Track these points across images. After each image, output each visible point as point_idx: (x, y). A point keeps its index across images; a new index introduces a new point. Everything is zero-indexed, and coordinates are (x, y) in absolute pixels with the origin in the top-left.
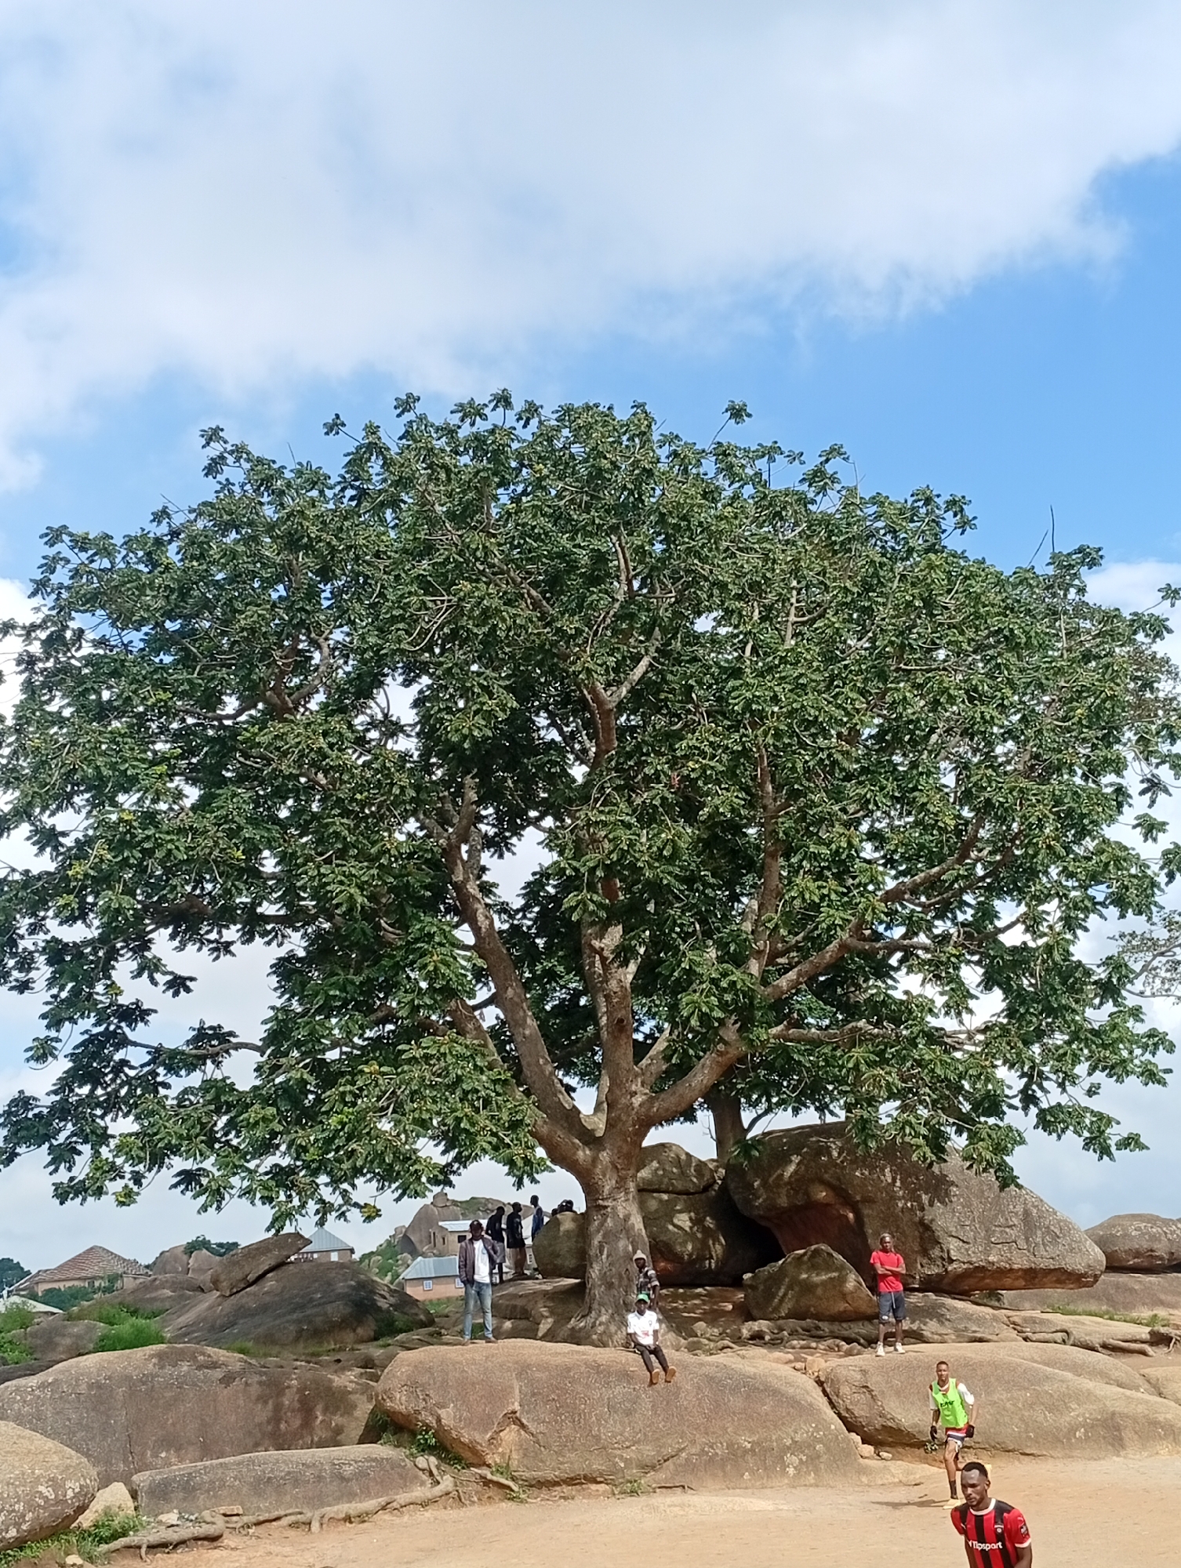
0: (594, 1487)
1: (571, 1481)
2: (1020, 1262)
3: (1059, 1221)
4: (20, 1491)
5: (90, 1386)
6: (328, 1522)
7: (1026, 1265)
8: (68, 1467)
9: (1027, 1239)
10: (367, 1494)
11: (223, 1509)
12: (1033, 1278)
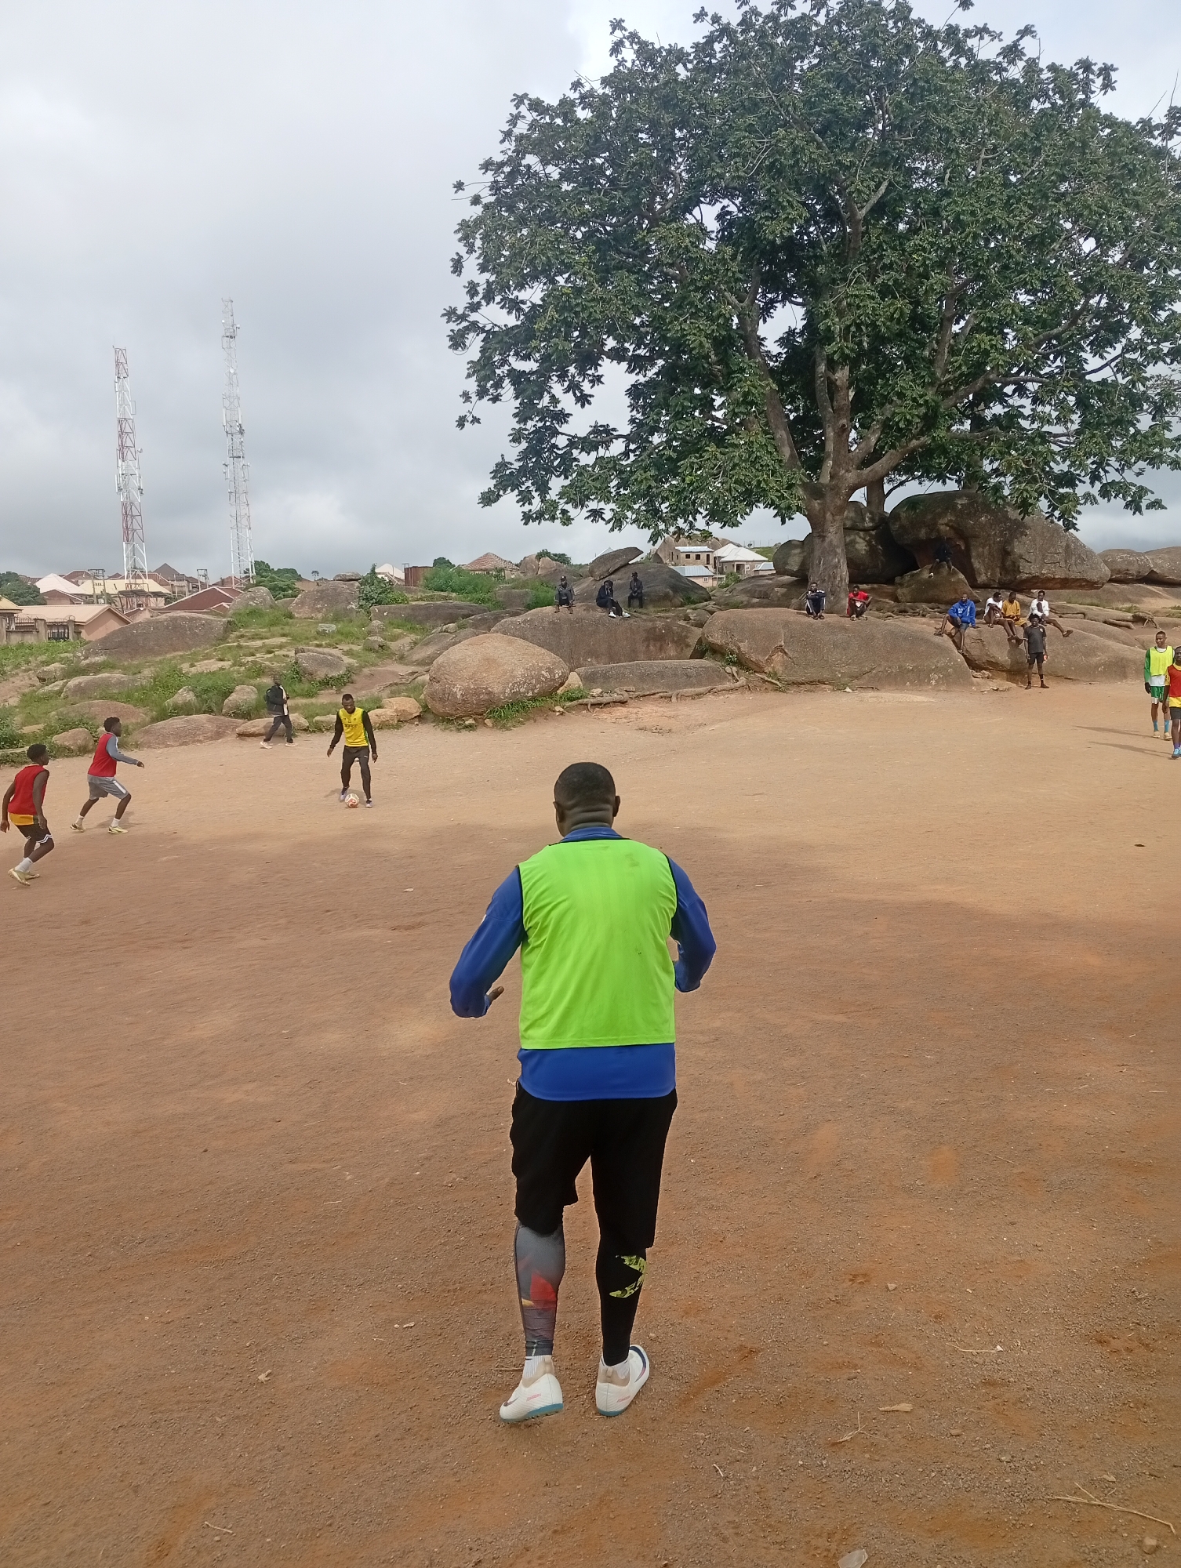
0: (824, 686)
1: (811, 683)
2: (1060, 574)
3: (1086, 551)
4: (533, 673)
5: (550, 623)
6: (680, 697)
7: (1063, 576)
8: (555, 663)
9: (1066, 561)
10: (700, 684)
11: (625, 688)
12: (1066, 583)
